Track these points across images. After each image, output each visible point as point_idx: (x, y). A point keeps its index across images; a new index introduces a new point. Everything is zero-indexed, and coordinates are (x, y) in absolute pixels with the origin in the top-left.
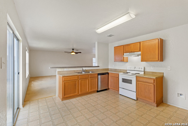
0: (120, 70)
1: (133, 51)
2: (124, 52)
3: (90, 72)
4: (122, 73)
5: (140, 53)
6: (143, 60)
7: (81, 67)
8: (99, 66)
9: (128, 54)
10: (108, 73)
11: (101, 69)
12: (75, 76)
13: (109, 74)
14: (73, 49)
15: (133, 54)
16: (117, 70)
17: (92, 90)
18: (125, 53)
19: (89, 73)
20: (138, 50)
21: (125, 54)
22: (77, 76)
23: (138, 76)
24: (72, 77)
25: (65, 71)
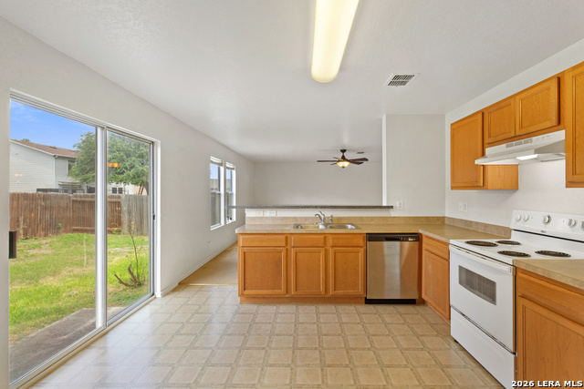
0: (486, 226)
1: (524, 132)
2: (487, 141)
3: (349, 226)
4: (461, 243)
5: (560, 135)
6: (576, 178)
7: (316, 207)
8: (392, 207)
9: (502, 147)
10: (418, 237)
11: (404, 218)
12: (276, 236)
13: (424, 240)
14: (343, 151)
15: (523, 146)
16: (473, 228)
17: (340, 292)
18: (492, 144)
19: (344, 227)
20: (548, 124)
21: (488, 151)
22: (284, 237)
23: (522, 266)
24: (266, 236)
25: (267, 218)
